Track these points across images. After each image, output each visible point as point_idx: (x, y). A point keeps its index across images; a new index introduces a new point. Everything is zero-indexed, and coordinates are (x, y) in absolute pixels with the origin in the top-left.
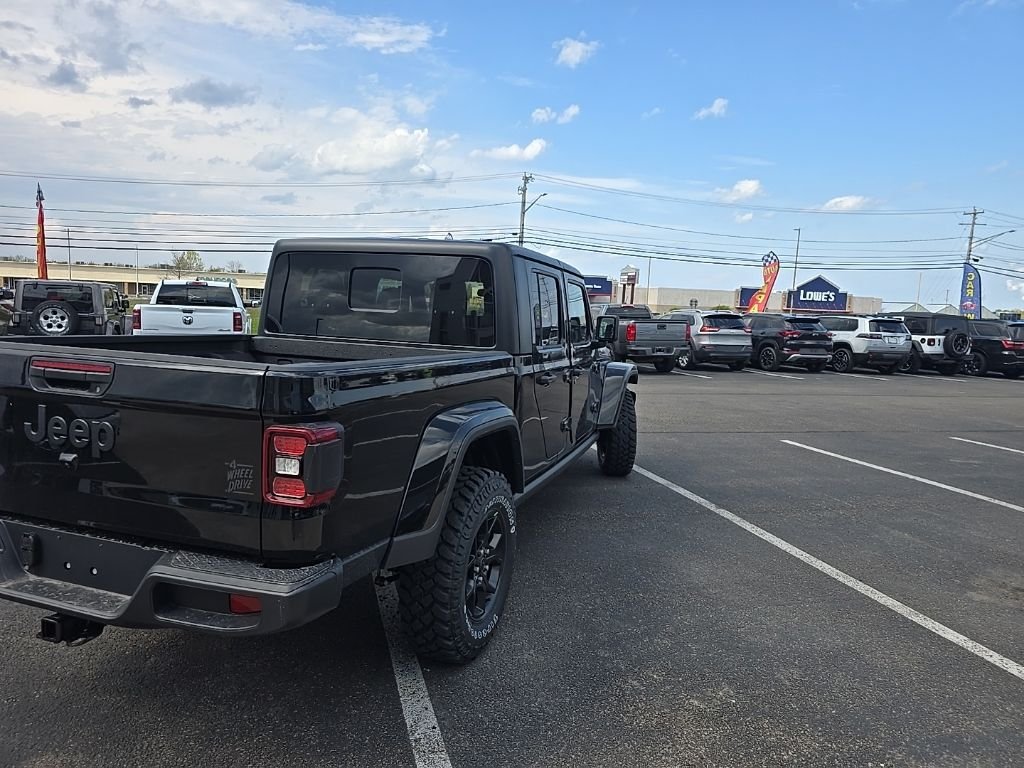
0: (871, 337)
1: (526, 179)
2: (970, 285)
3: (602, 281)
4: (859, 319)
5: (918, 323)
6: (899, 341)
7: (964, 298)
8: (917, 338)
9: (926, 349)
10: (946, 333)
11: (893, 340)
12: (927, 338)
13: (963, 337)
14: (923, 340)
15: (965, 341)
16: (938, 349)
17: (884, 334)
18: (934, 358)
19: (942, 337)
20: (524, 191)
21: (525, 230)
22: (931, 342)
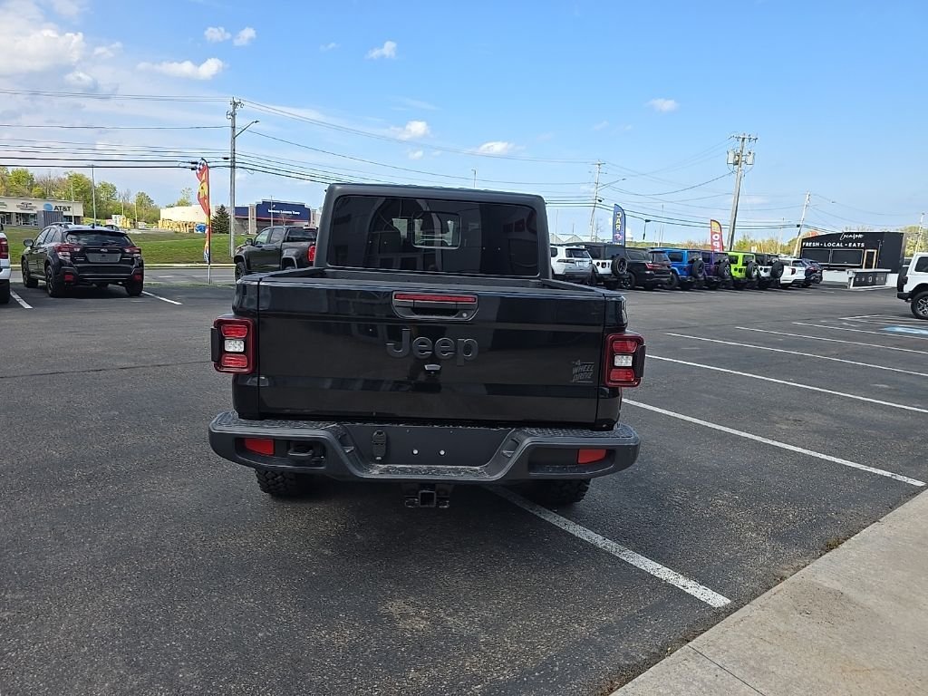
0: (567, 261)
1: (235, 104)
2: (618, 221)
3: (301, 207)
4: (558, 248)
5: (595, 250)
6: (585, 264)
7: (615, 231)
8: (595, 262)
9: (601, 270)
10: (612, 258)
11: (581, 264)
12: (601, 262)
13: (623, 261)
14: (598, 264)
15: (624, 264)
16: (607, 270)
17: (576, 259)
18: (605, 277)
19: (610, 261)
20: (233, 115)
21: (236, 156)
22: (603, 265)
